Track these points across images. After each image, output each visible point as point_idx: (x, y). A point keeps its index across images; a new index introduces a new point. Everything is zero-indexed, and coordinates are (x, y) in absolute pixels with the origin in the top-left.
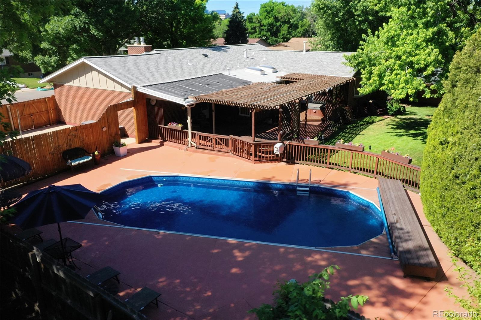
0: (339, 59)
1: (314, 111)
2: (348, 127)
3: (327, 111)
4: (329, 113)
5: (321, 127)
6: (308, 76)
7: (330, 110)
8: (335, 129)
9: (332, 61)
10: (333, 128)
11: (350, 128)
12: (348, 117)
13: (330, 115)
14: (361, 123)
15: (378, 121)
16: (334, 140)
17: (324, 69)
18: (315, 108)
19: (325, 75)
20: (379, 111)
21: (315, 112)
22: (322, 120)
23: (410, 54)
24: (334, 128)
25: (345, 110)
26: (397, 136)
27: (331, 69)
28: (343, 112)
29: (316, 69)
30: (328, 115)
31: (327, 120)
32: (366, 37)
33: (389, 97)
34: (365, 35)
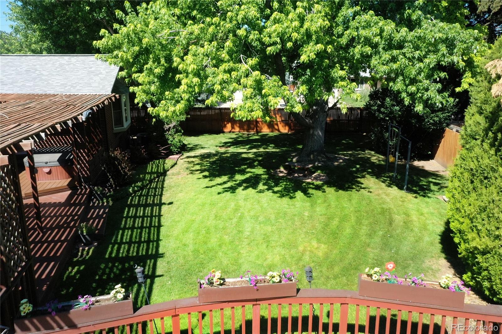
0: (72, 66)
1: (47, 170)
2: (131, 190)
3: (78, 166)
4: (84, 170)
5: (75, 205)
6: (12, 96)
7: (83, 163)
8: (108, 202)
9: (58, 69)
10: (102, 200)
11: (135, 192)
12: (124, 171)
13: (86, 173)
14: (148, 177)
15: (171, 168)
16: (122, 235)
17: (46, 83)
18: (47, 163)
19: (52, 92)
20: (163, 150)
21: (50, 173)
22: (71, 186)
23: (252, 25)
24: (105, 201)
25: (115, 158)
26: (226, 191)
27: (63, 83)
28: (112, 163)
29: (27, 84)
30: (82, 174)
31: (81, 186)
32: (124, 15)
33: (166, 127)
34: (121, 13)
